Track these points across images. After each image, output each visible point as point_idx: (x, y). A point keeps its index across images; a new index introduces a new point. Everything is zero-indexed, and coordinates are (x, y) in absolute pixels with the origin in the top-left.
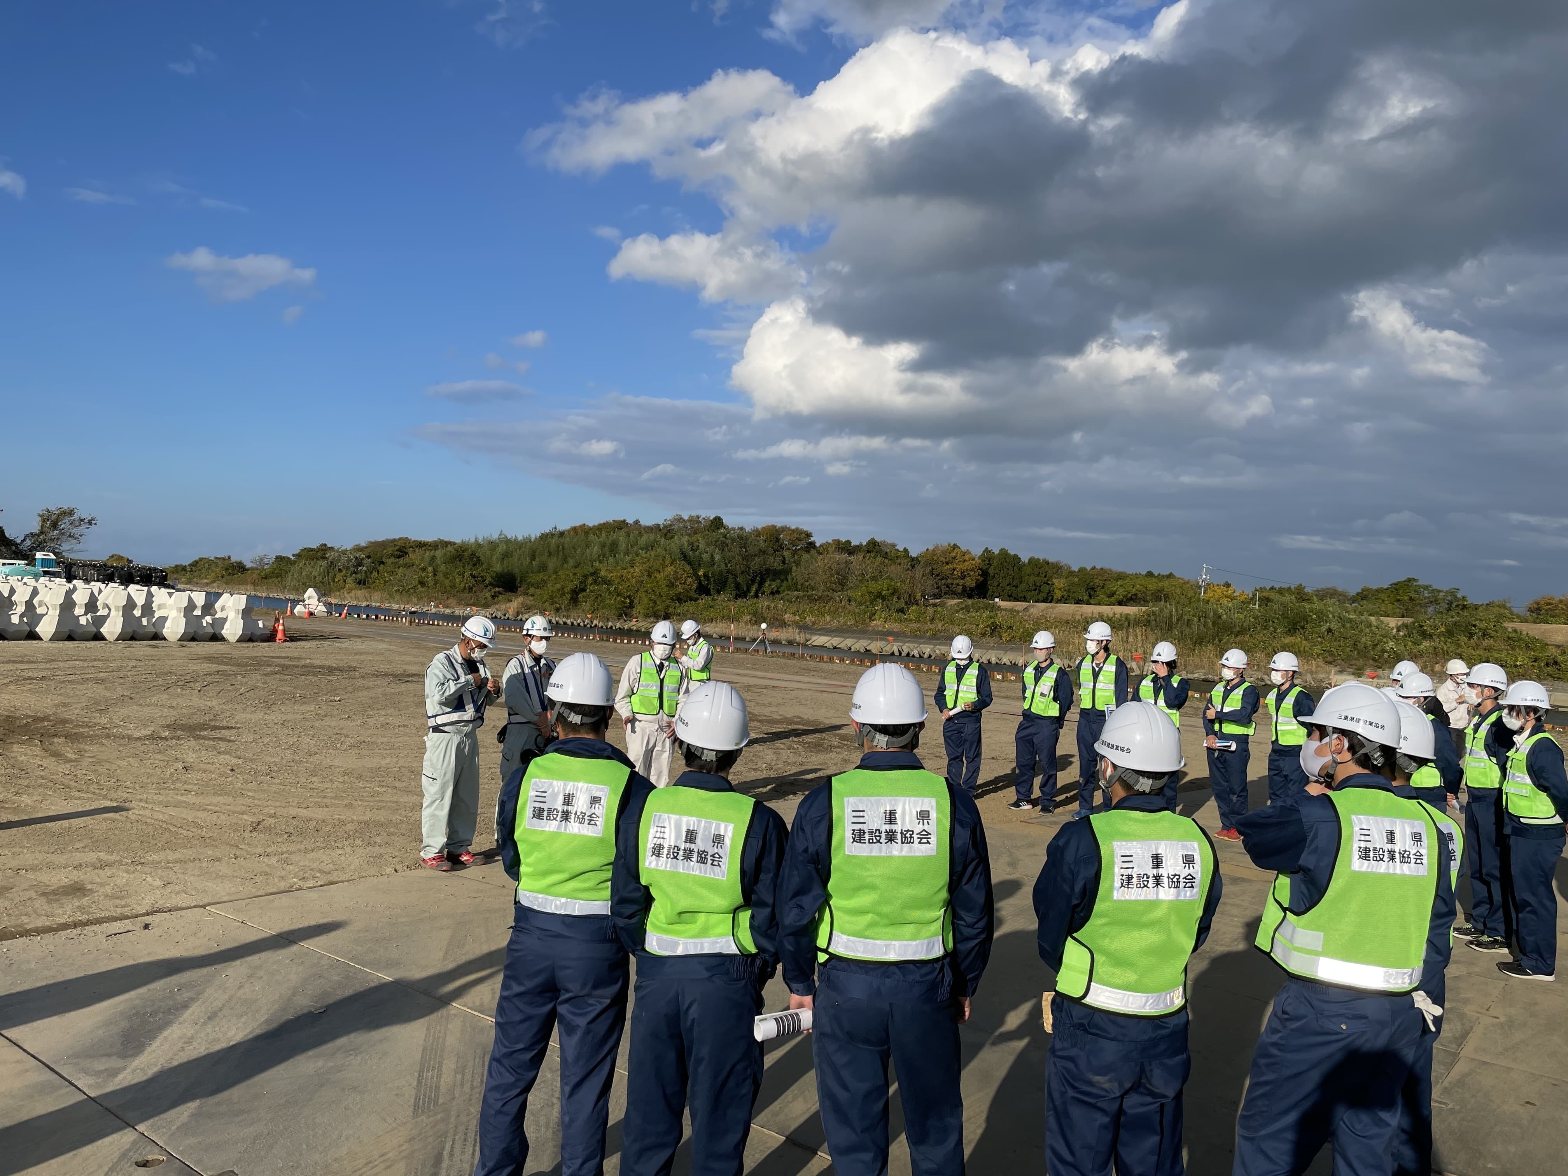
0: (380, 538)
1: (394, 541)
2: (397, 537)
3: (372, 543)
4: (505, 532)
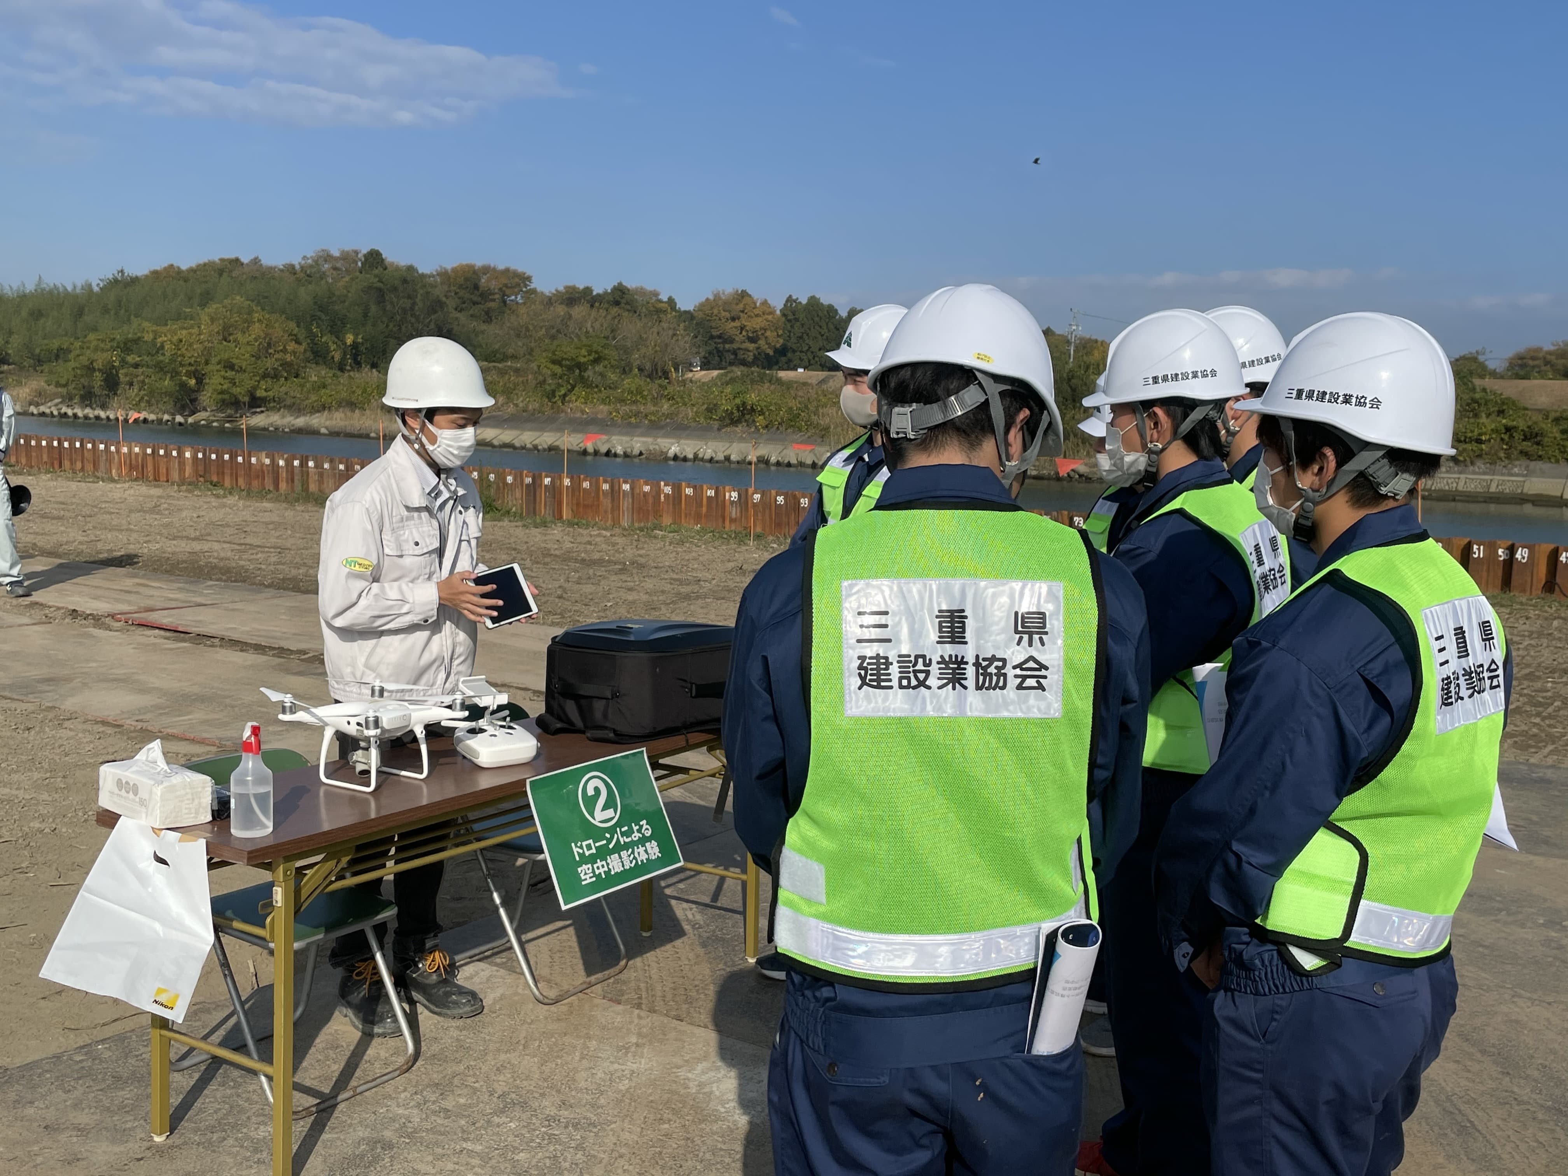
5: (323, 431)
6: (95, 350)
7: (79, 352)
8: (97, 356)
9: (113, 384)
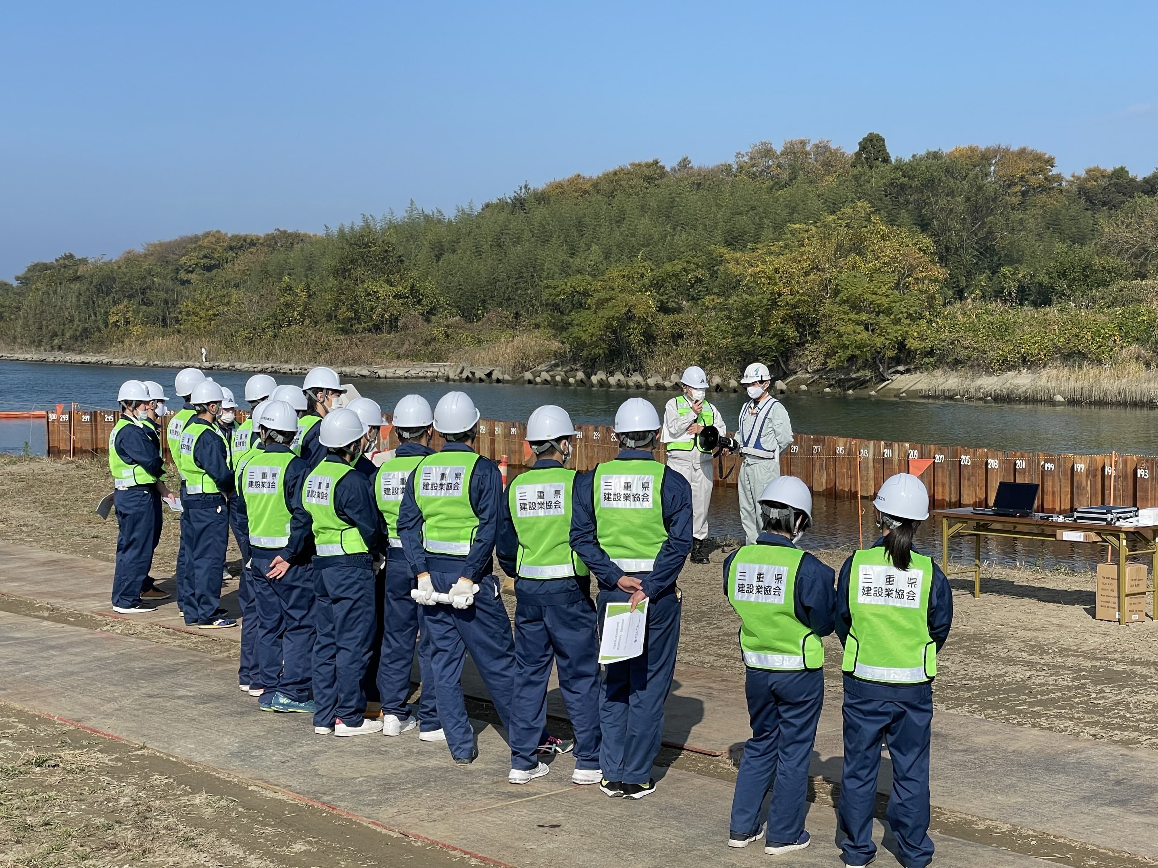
1: (195, 239)
2: (200, 233)
3: (155, 246)
5: (1059, 398)
6: (622, 291)
7: (603, 295)
8: (632, 299)
9: (649, 338)
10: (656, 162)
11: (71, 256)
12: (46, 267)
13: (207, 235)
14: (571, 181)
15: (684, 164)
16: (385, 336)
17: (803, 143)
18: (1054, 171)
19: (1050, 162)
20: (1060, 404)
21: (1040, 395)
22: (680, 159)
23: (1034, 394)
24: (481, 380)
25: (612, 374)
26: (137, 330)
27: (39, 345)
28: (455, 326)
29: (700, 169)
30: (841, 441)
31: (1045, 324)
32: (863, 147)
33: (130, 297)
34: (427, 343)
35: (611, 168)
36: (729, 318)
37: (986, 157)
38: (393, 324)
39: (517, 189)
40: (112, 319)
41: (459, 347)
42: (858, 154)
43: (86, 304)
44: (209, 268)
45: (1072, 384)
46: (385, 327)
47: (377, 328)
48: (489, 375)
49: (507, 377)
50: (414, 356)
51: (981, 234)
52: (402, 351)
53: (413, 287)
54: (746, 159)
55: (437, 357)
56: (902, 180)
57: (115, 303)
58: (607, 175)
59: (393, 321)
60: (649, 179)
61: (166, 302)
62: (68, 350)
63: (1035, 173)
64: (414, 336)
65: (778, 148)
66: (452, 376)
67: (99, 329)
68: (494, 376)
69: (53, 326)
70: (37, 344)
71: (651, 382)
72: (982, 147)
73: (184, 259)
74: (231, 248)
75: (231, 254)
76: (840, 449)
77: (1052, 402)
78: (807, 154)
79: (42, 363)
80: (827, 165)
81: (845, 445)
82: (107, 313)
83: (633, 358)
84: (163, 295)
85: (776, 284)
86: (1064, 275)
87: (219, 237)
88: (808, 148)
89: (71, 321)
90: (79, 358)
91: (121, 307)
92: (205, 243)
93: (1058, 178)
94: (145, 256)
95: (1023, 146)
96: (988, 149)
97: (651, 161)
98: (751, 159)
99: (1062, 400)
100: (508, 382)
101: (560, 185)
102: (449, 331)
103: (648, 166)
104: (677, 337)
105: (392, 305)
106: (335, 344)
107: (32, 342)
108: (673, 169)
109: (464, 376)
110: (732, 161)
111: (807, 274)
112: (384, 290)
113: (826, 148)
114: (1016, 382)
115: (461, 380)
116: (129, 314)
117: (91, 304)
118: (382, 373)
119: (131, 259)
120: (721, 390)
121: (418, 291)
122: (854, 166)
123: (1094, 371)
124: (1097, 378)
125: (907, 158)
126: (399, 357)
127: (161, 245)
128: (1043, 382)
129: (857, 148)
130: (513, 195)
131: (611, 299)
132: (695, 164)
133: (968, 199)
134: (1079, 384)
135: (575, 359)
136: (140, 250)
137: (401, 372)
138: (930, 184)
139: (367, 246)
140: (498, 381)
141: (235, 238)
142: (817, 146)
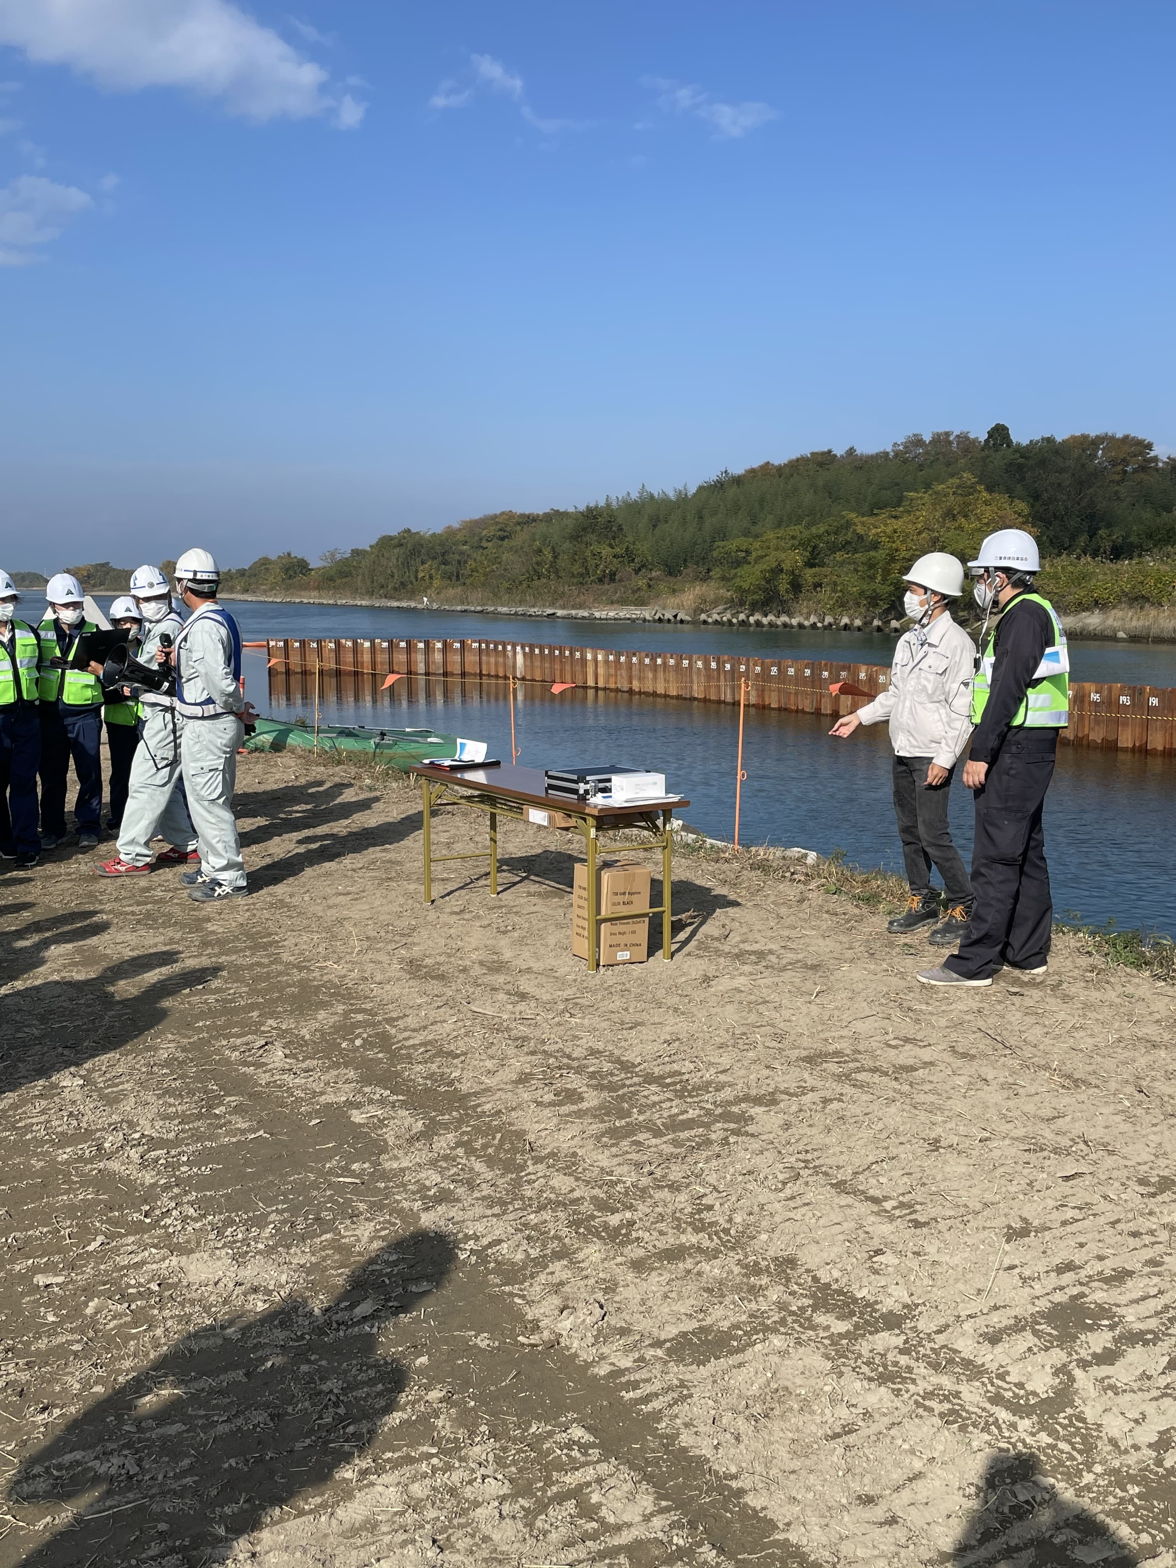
0: (477, 516)
1: (495, 516)
3: (466, 522)
4: (649, 488)
5: (1121, 635)
6: (777, 549)
7: (760, 553)
8: (783, 556)
9: (796, 587)
10: (830, 451)
11: (409, 531)
12: (391, 538)
13: (503, 513)
14: (762, 467)
15: (851, 451)
16: (606, 587)
17: (947, 434)
18: (1152, 454)
19: (1149, 446)
20: (1122, 640)
21: (1108, 632)
22: (847, 448)
23: (1102, 631)
24: (669, 620)
25: (766, 616)
26: (436, 583)
27: (372, 595)
28: (658, 579)
29: (862, 455)
30: (863, 668)
31: (1117, 573)
32: (991, 434)
33: (434, 558)
34: (634, 592)
35: (794, 456)
36: (856, 571)
37: (1096, 442)
38: (612, 577)
39: (719, 474)
40: (420, 575)
41: (658, 596)
42: (986, 441)
43: (403, 564)
44: (502, 539)
45: (1134, 623)
46: (607, 580)
47: (601, 580)
48: (675, 616)
49: (688, 618)
50: (623, 602)
51: (1084, 503)
52: (615, 598)
53: (627, 548)
54: (901, 448)
55: (641, 603)
56: (1021, 460)
57: (423, 563)
58: (791, 462)
59: (613, 575)
60: (821, 464)
61: (459, 562)
62: (392, 598)
63: (1135, 456)
64: (625, 587)
65: (927, 438)
66: (648, 617)
67: (411, 583)
68: (678, 618)
69: (382, 580)
70: (371, 593)
71: (794, 622)
72: (1093, 434)
73: (485, 532)
74: (519, 524)
75: (519, 528)
76: (862, 676)
77: (1114, 639)
78: (950, 443)
79: (372, 608)
80: (966, 451)
81: (867, 672)
82: (417, 571)
83: (783, 602)
84: (457, 557)
85: (894, 542)
86: (1151, 536)
87: (510, 515)
88: (951, 438)
89: (393, 576)
90: (395, 604)
91: (427, 566)
92: (500, 520)
93: (1155, 459)
94: (460, 530)
95: (1126, 433)
96: (1097, 437)
97: (826, 450)
98: (905, 447)
99: (1124, 636)
100: (688, 622)
101: (752, 471)
102: (651, 583)
103: (823, 453)
104: (818, 585)
105: (611, 563)
106: (568, 593)
107: (368, 592)
108: (842, 456)
109: (657, 617)
110: (889, 449)
111: (919, 533)
112: (606, 551)
113: (967, 438)
114: (1088, 621)
115: (654, 621)
116: (433, 571)
117: (406, 564)
118: (597, 615)
119: (451, 532)
120: (849, 629)
121: (632, 552)
122: (983, 450)
123: (1153, 612)
124: (1156, 619)
125: (1025, 442)
126: (612, 603)
127: (471, 522)
128: (1110, 622)
129: (986, 436)
130: (715, 478)
131: (766, 555)
132: (858, 452)
133: (1073, 475)
134: (1141, 623)
135: (742, 603)
136: (456, 525)
137: (612, 614)
138: (1043, 463)
139: (595, 517)
140: (682, 621)
141: (522, 516)
142: (958, 436)
